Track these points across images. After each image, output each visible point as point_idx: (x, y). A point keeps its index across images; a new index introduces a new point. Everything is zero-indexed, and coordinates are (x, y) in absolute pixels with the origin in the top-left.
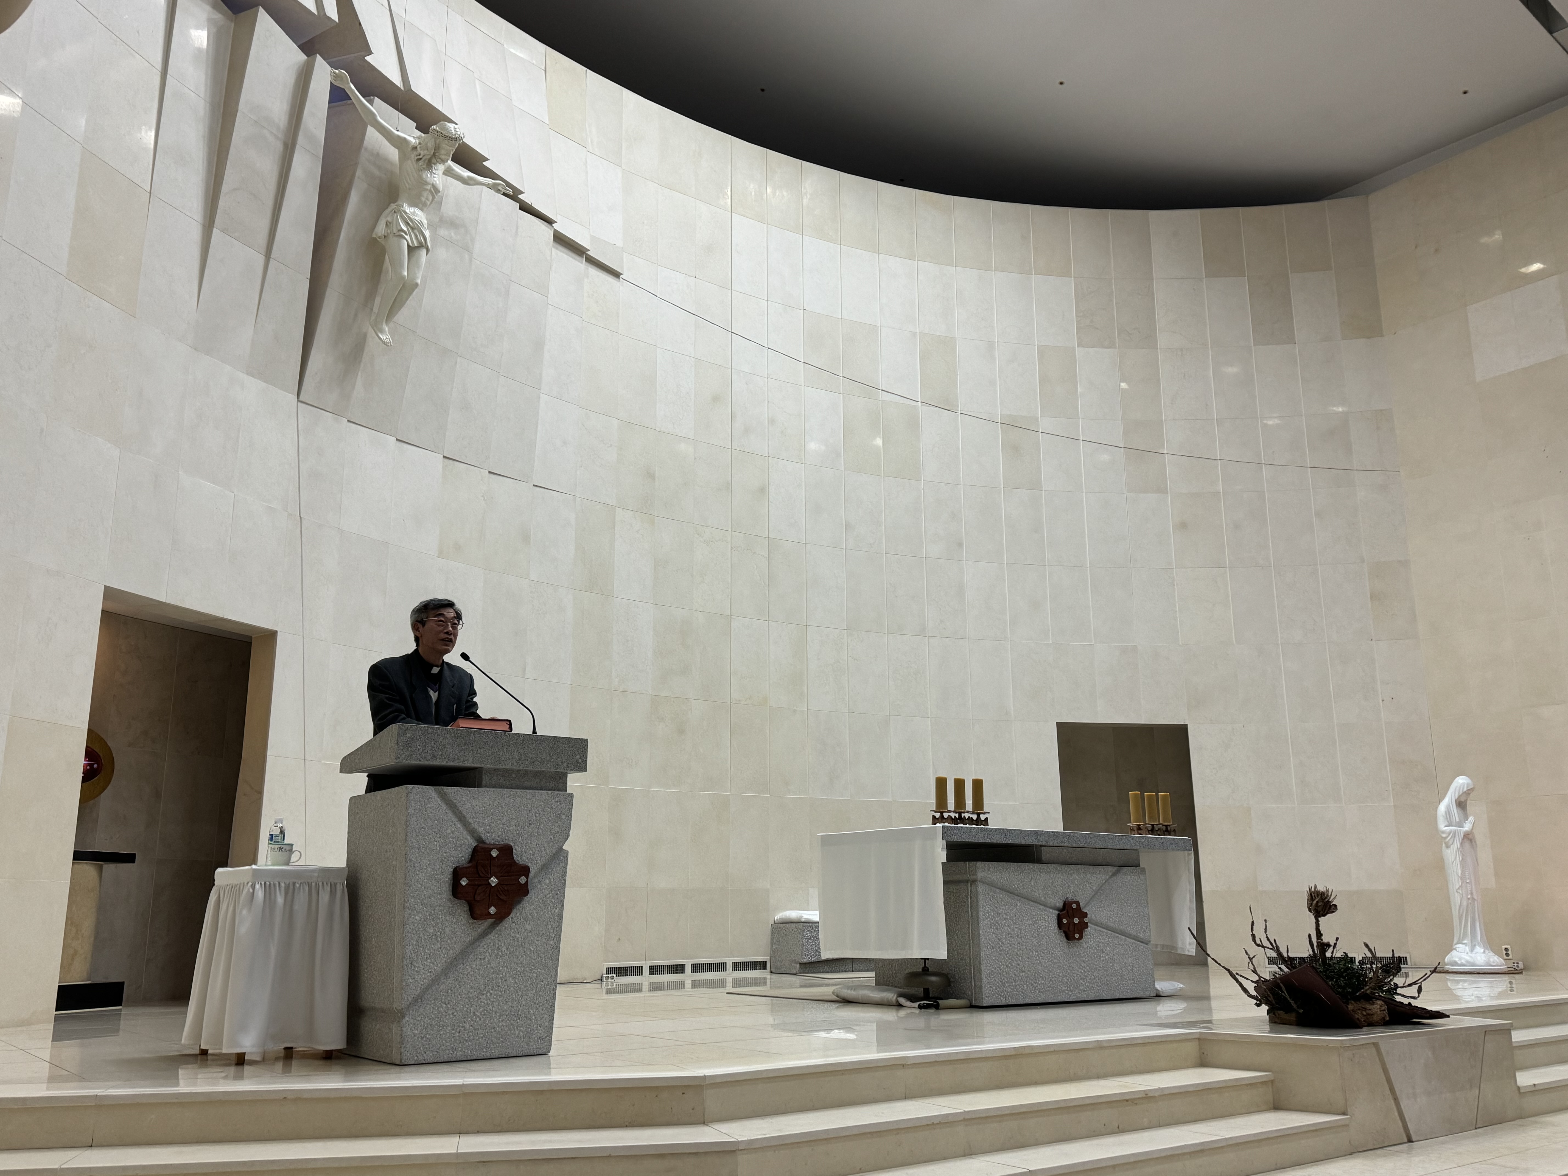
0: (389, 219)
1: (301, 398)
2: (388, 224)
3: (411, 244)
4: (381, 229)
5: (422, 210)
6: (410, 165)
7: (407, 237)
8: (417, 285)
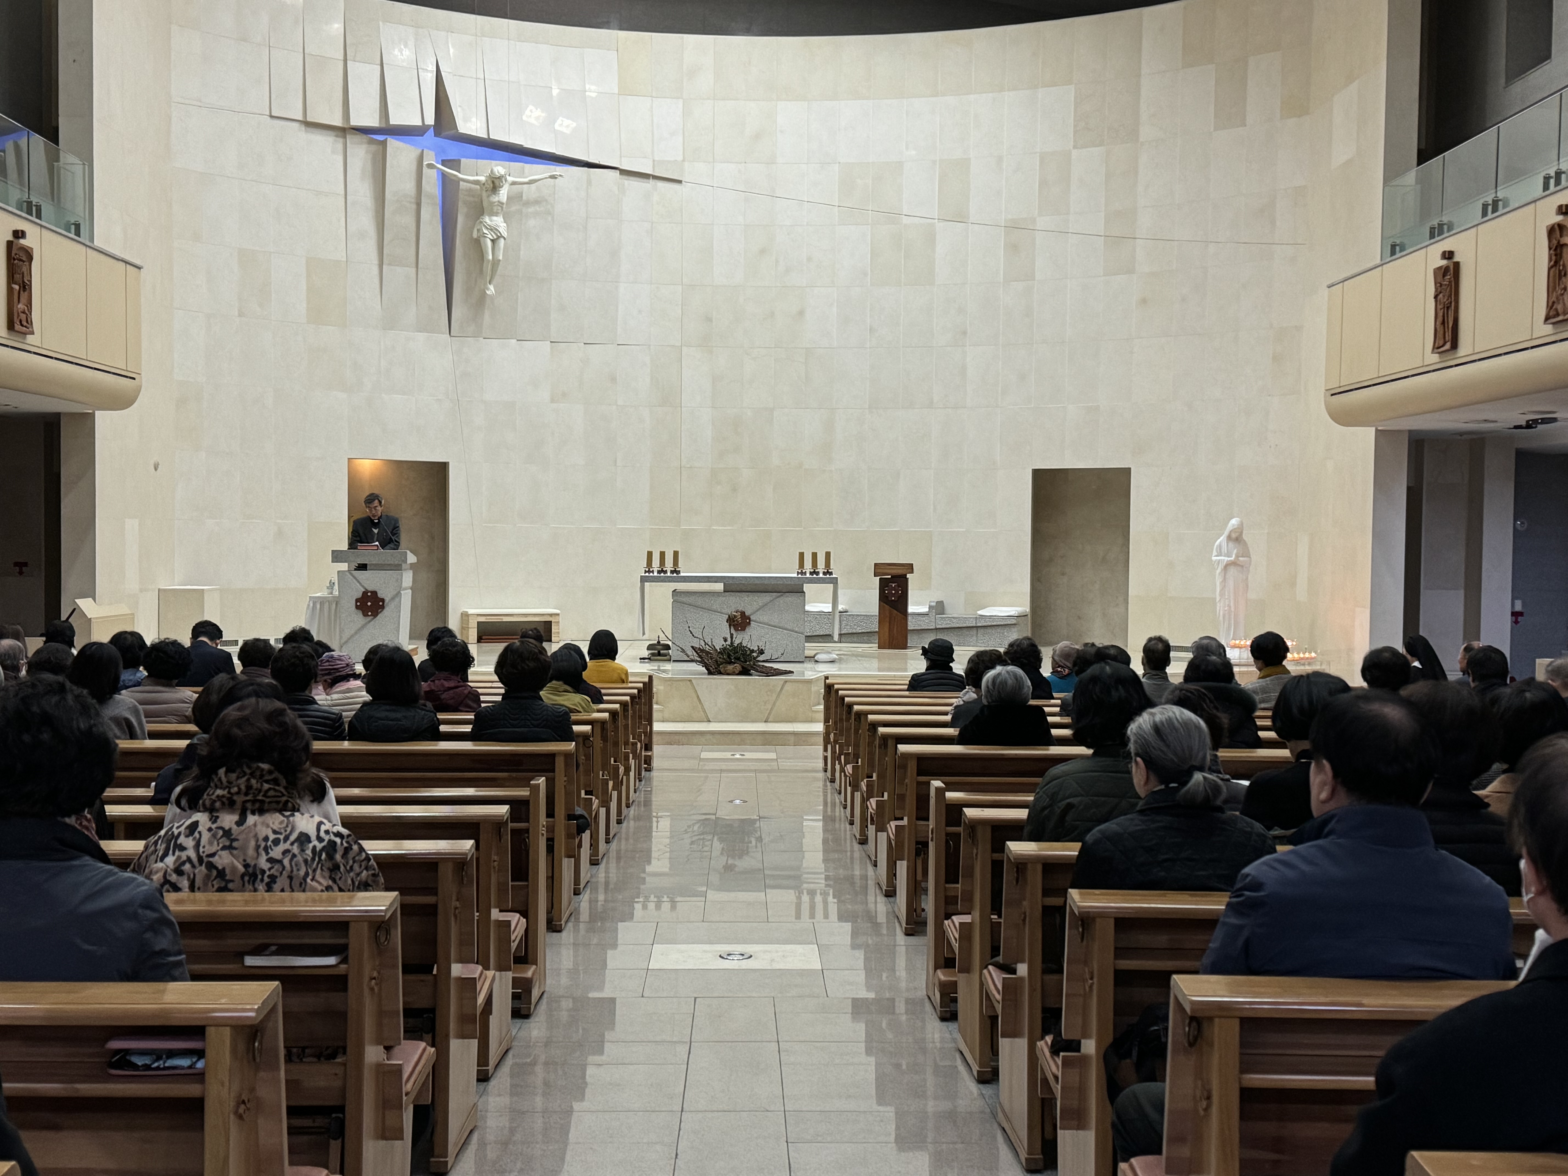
0: (478, 228)
1: (452, 334)
2: (478, 230)
3: (492, 238)
4: (475, 235)
5: (497, 216)
6: (484, 194)
7: (490, 236)
8: (500, 260)
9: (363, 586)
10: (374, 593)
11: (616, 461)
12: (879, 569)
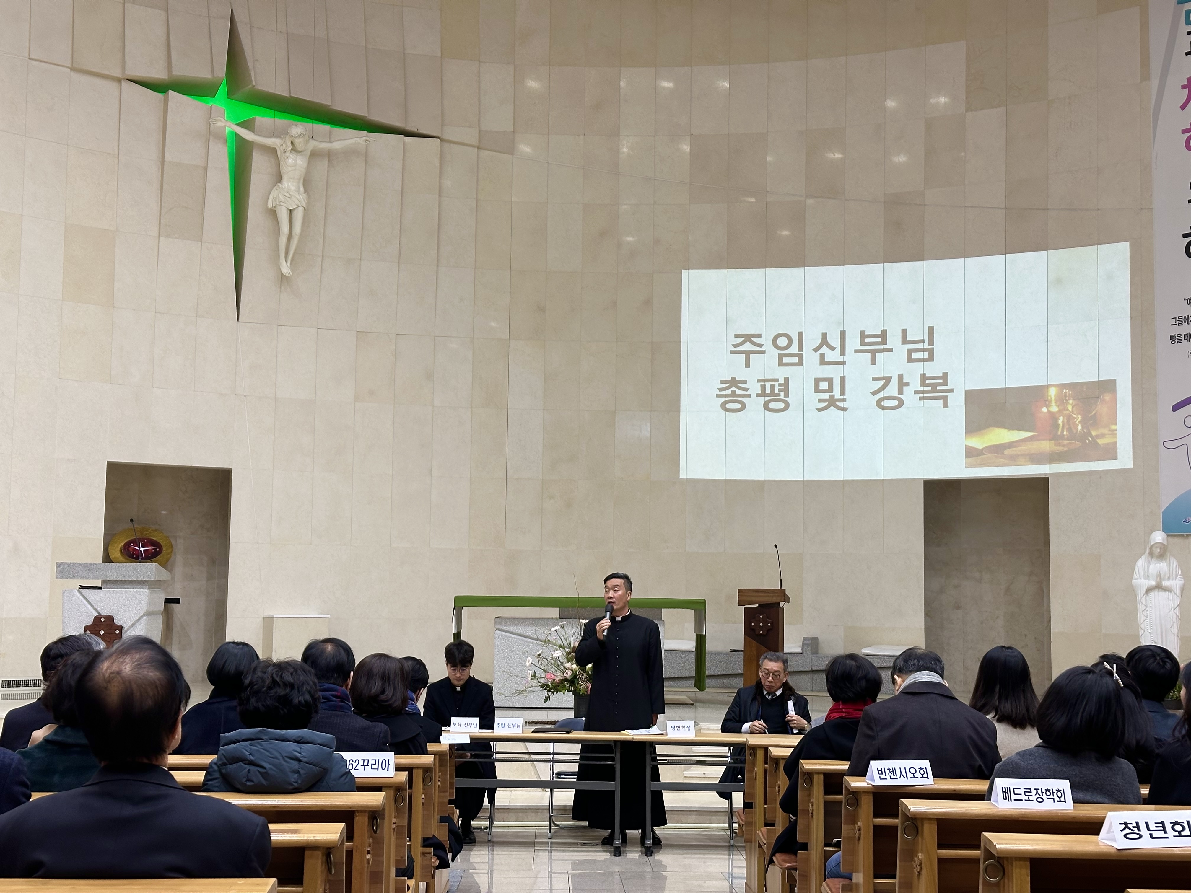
0: (274, 196)
1: (241, 321)
2: (274, 199)
3: (290, 208)
4: (270, 205)
5: (294, 182)
6: (282, 156)
7: (286, 205)
9: (95, 609)
10: (110, 619)
11: (431, 471)
12: (744, 596)
